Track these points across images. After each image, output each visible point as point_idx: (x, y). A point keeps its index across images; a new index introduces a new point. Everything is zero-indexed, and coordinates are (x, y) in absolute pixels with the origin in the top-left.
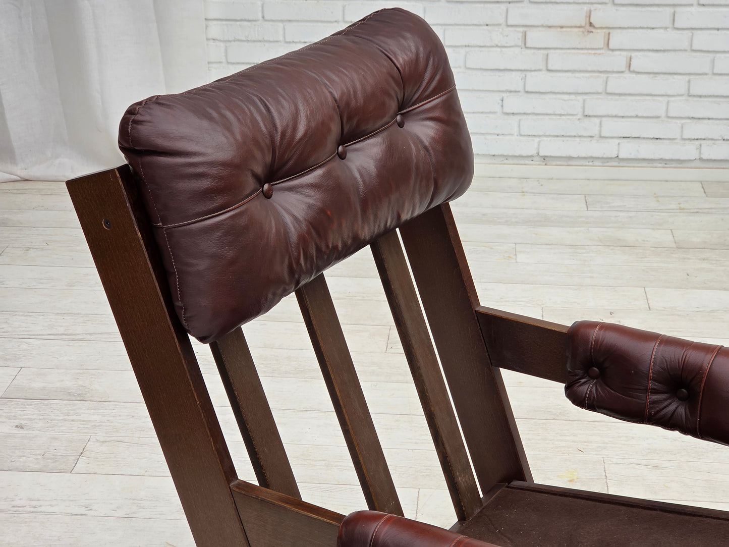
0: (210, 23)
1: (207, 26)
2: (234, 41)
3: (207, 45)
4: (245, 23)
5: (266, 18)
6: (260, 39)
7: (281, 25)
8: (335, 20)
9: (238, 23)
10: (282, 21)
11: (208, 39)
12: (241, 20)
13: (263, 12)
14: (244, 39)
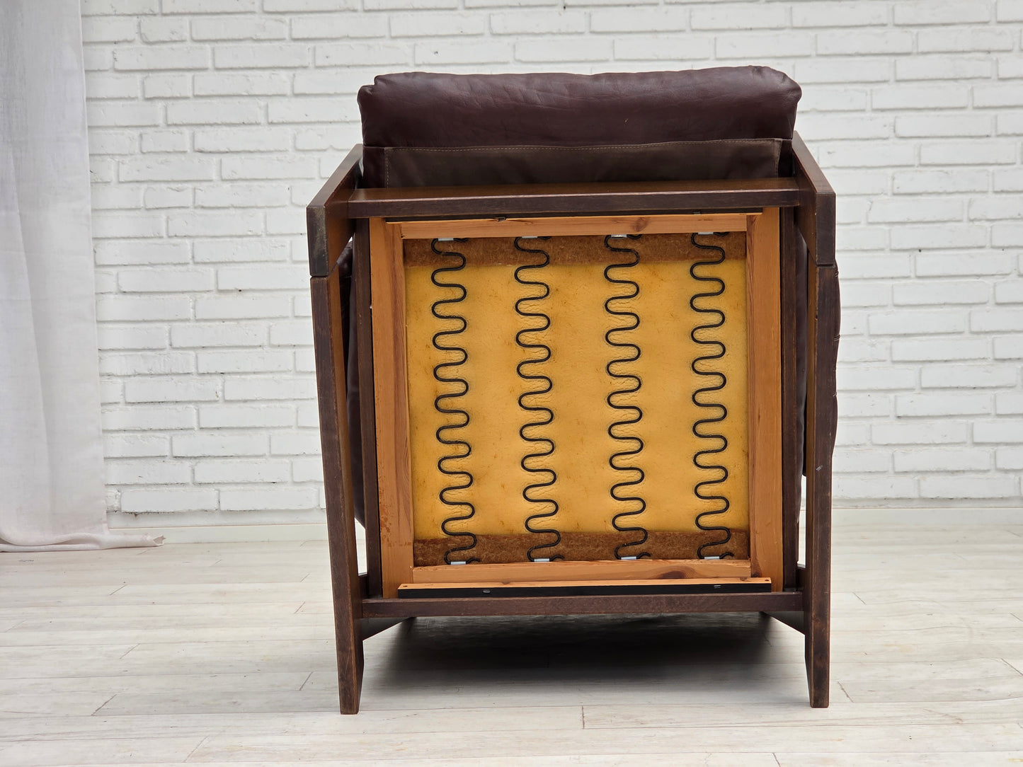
0: (105, 355)
1: (100, 358)
2: (135, 376)
3: (101, 382)
4: (149, 353)
5: (174, 346)
6: (167, 372)
7: (192, 353)
8: (259, 344)
9: (140, 353)
10: (193, 348)
11: (102, 375)
12: (144, 349)
13: (170, 339)
14: (147, 372)
